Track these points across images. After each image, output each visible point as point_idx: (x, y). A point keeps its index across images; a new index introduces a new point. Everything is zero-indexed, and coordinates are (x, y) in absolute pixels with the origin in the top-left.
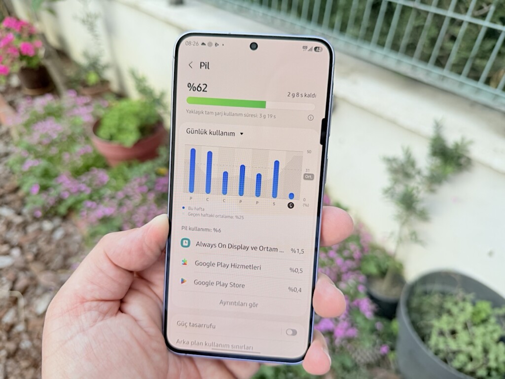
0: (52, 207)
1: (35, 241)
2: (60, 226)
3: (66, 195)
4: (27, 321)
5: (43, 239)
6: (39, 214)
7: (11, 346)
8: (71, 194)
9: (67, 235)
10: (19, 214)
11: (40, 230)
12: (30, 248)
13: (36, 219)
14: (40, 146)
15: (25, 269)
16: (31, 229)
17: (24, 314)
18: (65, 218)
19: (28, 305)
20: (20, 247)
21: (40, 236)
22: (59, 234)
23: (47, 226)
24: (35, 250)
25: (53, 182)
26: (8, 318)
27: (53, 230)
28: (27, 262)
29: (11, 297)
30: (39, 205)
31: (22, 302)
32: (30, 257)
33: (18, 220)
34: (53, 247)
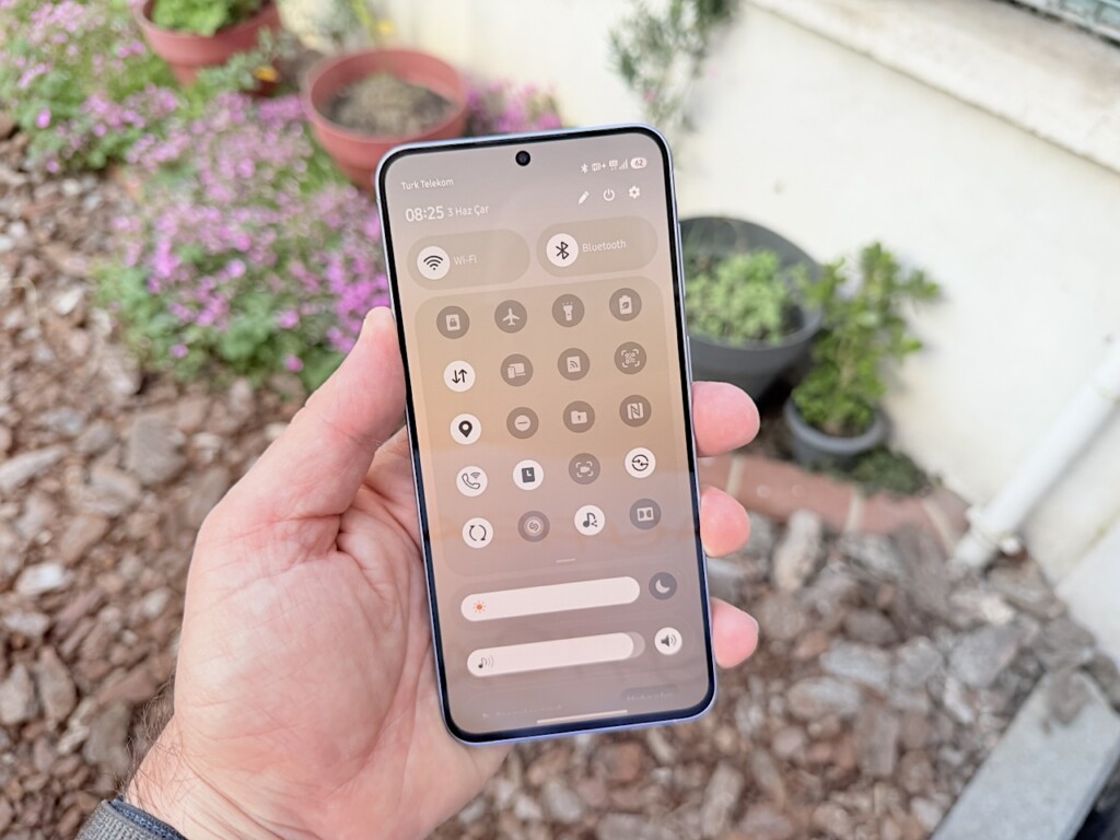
0: (77, 154)
1: (51, 212)
2: (94, 189)
3: (101, 131)
4: (43, 323)
5: (65, 210)
6: (55, 167)
7: (19, 356)
8: (109, 128)
9: (106, 205)
10: (21, 170)
11: (59, 195)
12: (42, 223)
13: (50, 177)
14: (47, 45)
15: (36, 252)
16: (43, 193)
17: (37, 314)
18: (102, 173)
19: (43, 301)
20: (26, 221)
21: (59, 204)
22: (92, 202)
23: (71, 187)
24: (51, 225)
25: (74, 110)
26: (13, 319)
27: (82, 196)
28: (38, 245)
29: (14, 290)
30: (52, 148)
31: (33, 296)
32: (43, 235)
33: (18, 180)
34: (84, 220)
